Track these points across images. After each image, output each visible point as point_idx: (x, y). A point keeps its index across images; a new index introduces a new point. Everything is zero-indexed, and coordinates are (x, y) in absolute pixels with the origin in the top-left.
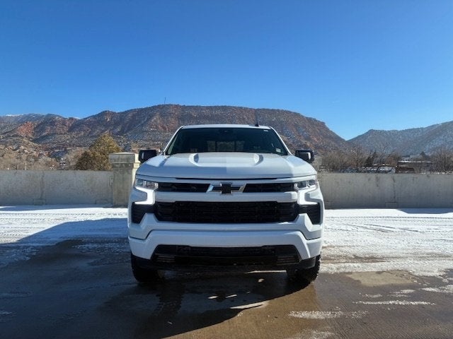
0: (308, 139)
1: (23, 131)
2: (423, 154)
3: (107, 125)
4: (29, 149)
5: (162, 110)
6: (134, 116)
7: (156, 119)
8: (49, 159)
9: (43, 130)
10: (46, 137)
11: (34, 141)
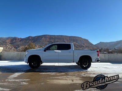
0: (84, 44)
1: (8, 41)
2: (115, 49)
3: (30, 40)
4: (9, 46)
5: (45, 36)
6: (37, 38)
7: (43, 38)
8: (14, 49)
9: (13, 41)
10: (14, 43)
11: (10, 44)
